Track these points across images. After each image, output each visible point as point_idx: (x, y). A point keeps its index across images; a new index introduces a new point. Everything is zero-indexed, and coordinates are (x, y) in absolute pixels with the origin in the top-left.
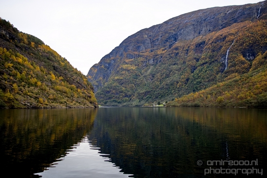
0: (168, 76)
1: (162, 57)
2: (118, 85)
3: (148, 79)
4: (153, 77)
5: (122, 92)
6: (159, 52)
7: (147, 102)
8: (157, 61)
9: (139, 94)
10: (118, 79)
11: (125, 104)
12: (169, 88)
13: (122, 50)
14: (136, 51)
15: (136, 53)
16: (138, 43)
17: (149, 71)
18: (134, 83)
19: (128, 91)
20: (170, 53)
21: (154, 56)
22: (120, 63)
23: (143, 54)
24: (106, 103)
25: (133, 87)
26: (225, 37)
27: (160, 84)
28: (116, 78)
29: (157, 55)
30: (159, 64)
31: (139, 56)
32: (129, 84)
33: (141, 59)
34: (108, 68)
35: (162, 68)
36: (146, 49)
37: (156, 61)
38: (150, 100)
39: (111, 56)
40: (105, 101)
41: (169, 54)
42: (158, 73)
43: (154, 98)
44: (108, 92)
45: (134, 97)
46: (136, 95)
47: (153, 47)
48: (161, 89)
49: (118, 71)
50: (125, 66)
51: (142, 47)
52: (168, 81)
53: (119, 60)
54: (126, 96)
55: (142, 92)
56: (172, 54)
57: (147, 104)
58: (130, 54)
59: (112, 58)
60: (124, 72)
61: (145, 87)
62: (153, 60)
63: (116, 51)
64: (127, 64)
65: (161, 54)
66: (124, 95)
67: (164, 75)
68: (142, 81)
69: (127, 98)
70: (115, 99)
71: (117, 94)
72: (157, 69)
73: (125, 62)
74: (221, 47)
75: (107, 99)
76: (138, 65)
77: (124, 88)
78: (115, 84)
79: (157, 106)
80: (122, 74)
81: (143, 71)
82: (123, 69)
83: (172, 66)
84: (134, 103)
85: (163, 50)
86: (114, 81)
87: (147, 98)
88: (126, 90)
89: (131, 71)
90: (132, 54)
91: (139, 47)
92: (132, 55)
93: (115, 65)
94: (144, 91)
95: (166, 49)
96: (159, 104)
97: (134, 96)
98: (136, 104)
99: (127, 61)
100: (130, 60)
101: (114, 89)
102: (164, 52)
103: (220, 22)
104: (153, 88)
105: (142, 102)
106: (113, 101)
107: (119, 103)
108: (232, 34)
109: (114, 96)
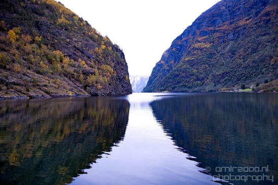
0: (254, 51)
1: (245, 28)
2: (188, 67)
3: (226, 58)
4: (234, 54)
5: (193, 75)
6: (241, 23)
7: (225, 86)
8: (239, 35)
9: (214, 76)
10: (189, 61)
11: (196, 89)
12: (258, 66)
13: (194, 28)
14: (211, 26)
15: (211, 28)
16: (214, 17)
17: (228, 48)
18: (207, 64)
19: (201, 74)
20: (258, 21)
21: (234, 28)
22: (193, 43)
23: (220, 28)
24: (173, 88)
25: (206, 68)
27: (244, 61)
28: (187, 59)
29: (238, 27)
30: (241, 37)
31: (215, 31)
32: (201, 65)
33: (218, 34)
34: (180, 51)
35: (246, 42)
36: (223, 22)
37: (237, 35)
38: (229, 83)
39: (183, 37)
40: (173, 86)
41: (256, 23)
42: (240, 48)
43: (235, 80)
44: (177, 75)
45: (208, 80)
46: (210, 77)
47: (233, 19)
48: (246, 68)
49: (190, 52)
50: (197, 45)
51: (219, 20)
52: (256, 57)
53: (191, 40)
54: (198, 79)
55: (217, 73)
56: (260, 22)
57: (224, 89)
58: (203, 31)
59: (184, 39)
60: (195, 52)
61: (223, 67)
62: (233, 34)
63: (188, 31)
64: (199, 42)
65: (244, 25)
66: (195, 78)
67: (250, 50)
68: (218, 60)
69: (199, 82)
70: (184, 84)
71: (187, 77)
72: (238, 44)
73: (197, 41)
75: (175, 84)
76: (213, 42)
77: (195, 71)
78: (185, 66)
79: (241, 90)
80: (194, 55)
81: (219, 49)
82: (194, 49)
83: (261, 38)
84: (208, 88)
85: (247, 20)
86: (184, 62)
87: (226, 80)
88: (198, 72)
89: (205, 50)
90: (206, 30)
91: (215, 21)
92: (206, 32)
93: (187, 47)
94: (221, 72)
95: (251, 18)
96: (243, 88)
97: (207, 78)
98: (210, 89)
99: (200, 39)
100: (204, 37)
101: (184, 72)
102: (248, 22)
104: (233, 68)
105: (218, 86)
106: (183, 86)
107: (189, 88)
109: (183, 80)
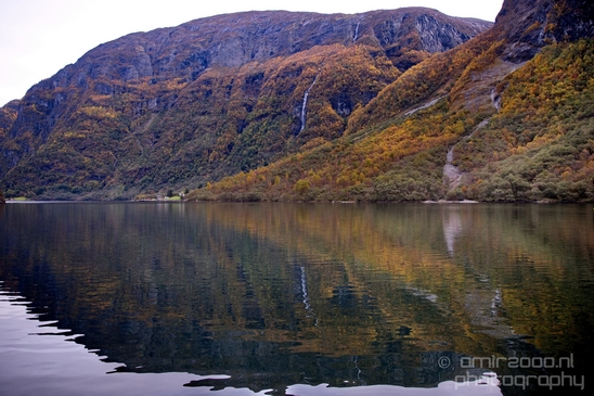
0: (189, 137)
1: (176, 96)
2: (72, 150)
3: (146, 142)
4: (158, 137)
5: (83, 168)
6: (171, 86)
7: (144, 191)
8: (166, 105)
9: (125, 174)
10: (72, 139)
11: (90, 195)
12: (192, 162)
13: (83, 74)
14: (118, 79)
15: (118, 82)
16: (123, 61)
17: (148, 124)
18: (112, 149)
19: (98, 166)
20: (195, 89)
21: (159, 92)
22: (79, 102)
23: (135, 86)
24: (40, 192)
25: (109, 156)
26: (300, 69)
27: (173, 152)
28: (68, 135)
29: (165, 92)
30: (170, 110)
31: (125, 90)
32: (99, 150)
33: (130, 97)
34: (48, 113)
35: (177, 120)
36: (141, 75)
37: (163, 104)
38: (151, 186)
39: (55, 83)
40: (37, 188)
41: (193, 92)
42: (168, 129)
43: (159, 181)
44: (48, 167)
45: (113, 180)
46: (117, 174)
47: (158, 74)
48: (176, 163)
49: (74, 120)
50: (90, 110)
51: (133, 71)
52: (190, 147)
53: (75, 95)
54: (94, 177)
55: (130, 168)
56: (198, 91)
57: (142, 196)
58: (103, 84)
59: (57, 89)
60: (87, 123)
61: (140, 158)
62: (158, 102)
63: (68, 73)
64: (94, 104)
65: (175, 90)
66: (87, 174)
67: (182, 134)
68: (131, 144)
69: (96, 182)
70: (64, 184)
71: (70, 171)
72: (166, 121)
73: (90, 100)
74: (294, 86)
75: (43, 184)
76: (123, 110)
77: (87, 160)
78: (64, 150)
79: (167, 198)
80: (84, 128)
81: (133, 124)
82: (84, 116)
83: (198, 117)
84: (113, 194)
85: (179, 83)
86: (63, 141)
87: (144, 181)
88: (93, 163)
89: (106, 121)
90: (108, 83)
91: (125, 69)
92: (108, 87)
93: (65, 107)
94: (136, 166)
95: (185, 81)
96: (170, 195)
97: (112, 176)
98: (117, 195)
99: (95, 98)
100: (104, 97)
101: (62, 161)
102: (180, 86)
103: (291, 39)
104: (156, 161)
105: (132, 191)
106: (61, 188)
107: (74, 192)
108: (313, 64)
109: (61, 177)
